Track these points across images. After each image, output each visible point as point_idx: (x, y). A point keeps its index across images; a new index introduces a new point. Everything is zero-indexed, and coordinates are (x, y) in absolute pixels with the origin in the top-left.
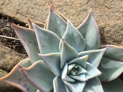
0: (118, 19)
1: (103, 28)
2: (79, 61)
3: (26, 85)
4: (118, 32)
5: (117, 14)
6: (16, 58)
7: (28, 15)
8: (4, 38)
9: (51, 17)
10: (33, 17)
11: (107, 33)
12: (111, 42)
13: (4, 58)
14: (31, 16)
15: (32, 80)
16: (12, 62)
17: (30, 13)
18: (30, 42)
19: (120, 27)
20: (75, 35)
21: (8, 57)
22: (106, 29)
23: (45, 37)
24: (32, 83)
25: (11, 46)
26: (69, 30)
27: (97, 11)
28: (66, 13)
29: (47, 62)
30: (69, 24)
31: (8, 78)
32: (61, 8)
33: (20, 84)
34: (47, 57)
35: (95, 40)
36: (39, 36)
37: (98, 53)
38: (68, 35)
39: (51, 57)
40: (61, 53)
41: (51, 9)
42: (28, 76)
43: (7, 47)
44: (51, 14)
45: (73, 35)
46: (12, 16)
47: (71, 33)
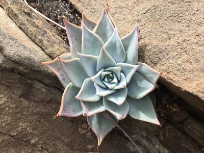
0: (162, 41)
1: (146, 46)
2: (114, 70)
3: (63, 75)
4: (156, 54)
5: (164, 35)
6: (63, 50)
7: (88, 7)
8: (58, 26)
9: (102, 19)
10: (93, 11)
11: (147, 52)
12: (148, 61)
13: (52, 47)
14: (91, 9)
15: (67, 71)
16: (58, 52)
17: (91, 6)
18: (76, 39)
19: (159, 49)
20: (118, 45)
21: (56, 47)
22: (148, 48)
23: (90, 39)
24: (66, 73)
25: (63, 37)
26: (113, 38)
27: (149, 26)
28: (124, 17)
29: (83, 61)
30: (115, 32)
31: (50, 64)
32: (122, 9)
33: (59, 73)
34: (84, 57)
35: (133, 55)
36: (85, 36)
37: (132, 68)
38: (111, 42)
39: (88, 58)
40: (98, 58)
41: (104, 12)
42: (64, 66)
43: (59, 37)
44: (103, 16)
45: (115, 44)
46: (73, 3)
47: (114, 42)
